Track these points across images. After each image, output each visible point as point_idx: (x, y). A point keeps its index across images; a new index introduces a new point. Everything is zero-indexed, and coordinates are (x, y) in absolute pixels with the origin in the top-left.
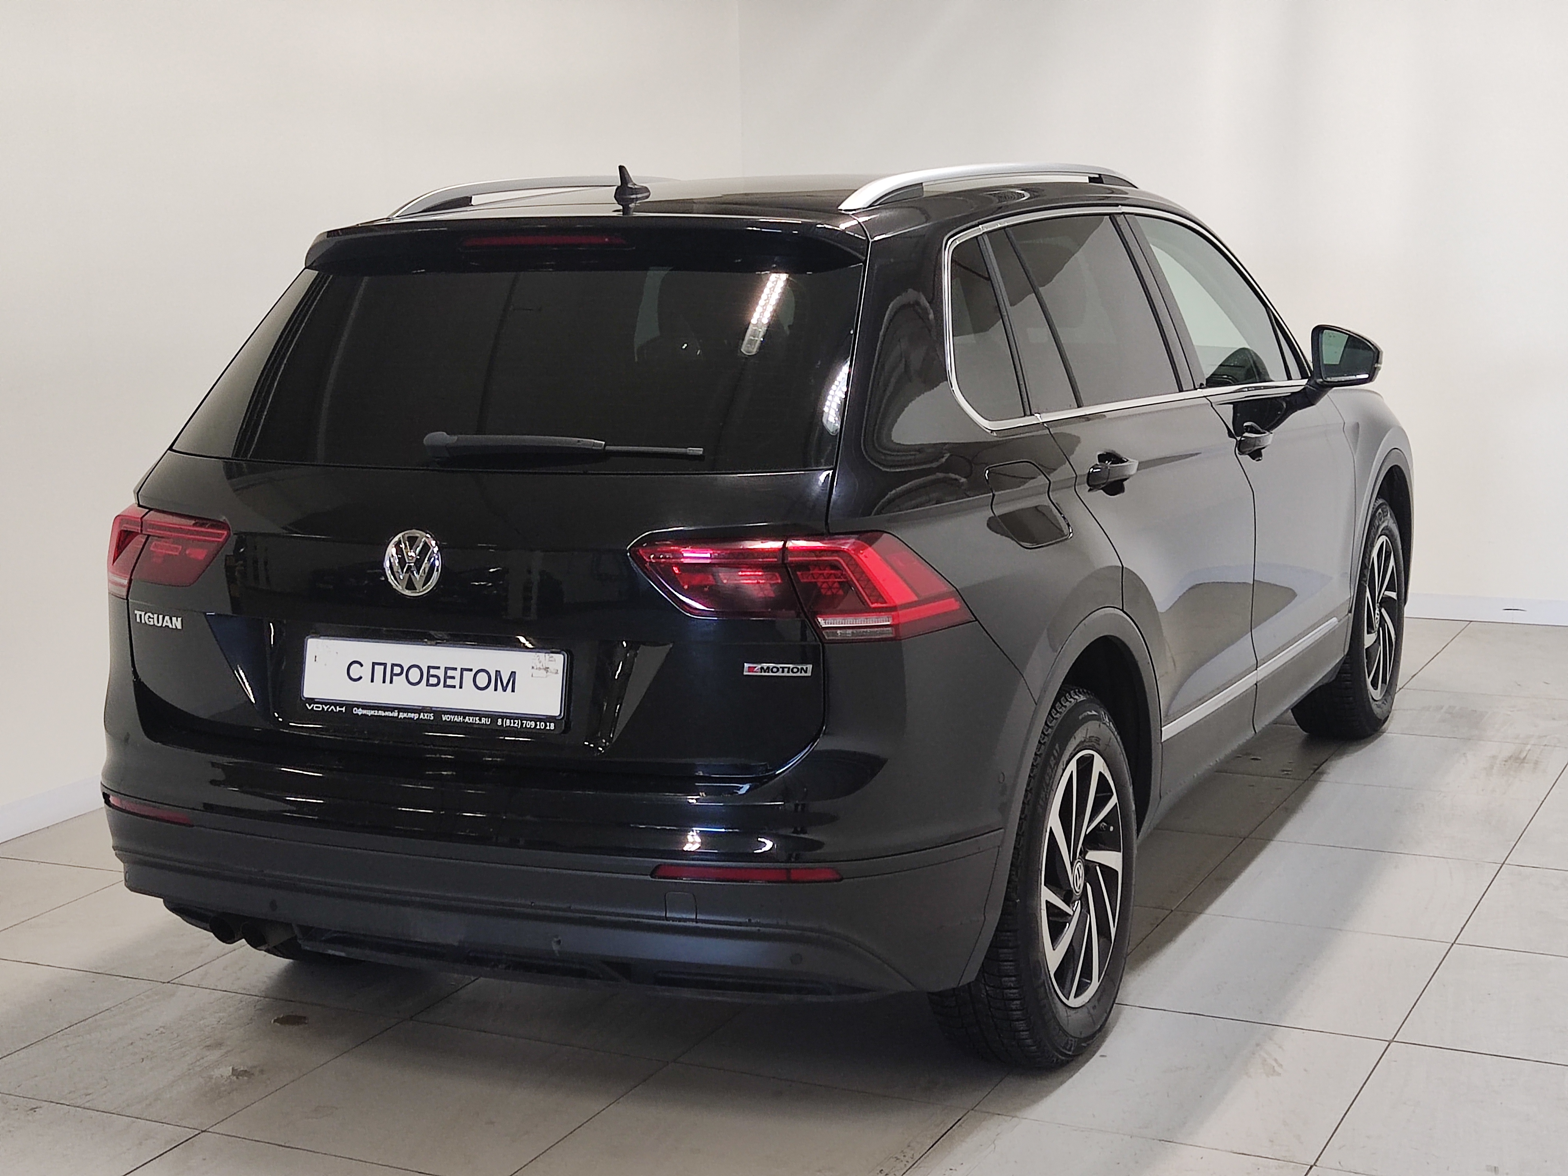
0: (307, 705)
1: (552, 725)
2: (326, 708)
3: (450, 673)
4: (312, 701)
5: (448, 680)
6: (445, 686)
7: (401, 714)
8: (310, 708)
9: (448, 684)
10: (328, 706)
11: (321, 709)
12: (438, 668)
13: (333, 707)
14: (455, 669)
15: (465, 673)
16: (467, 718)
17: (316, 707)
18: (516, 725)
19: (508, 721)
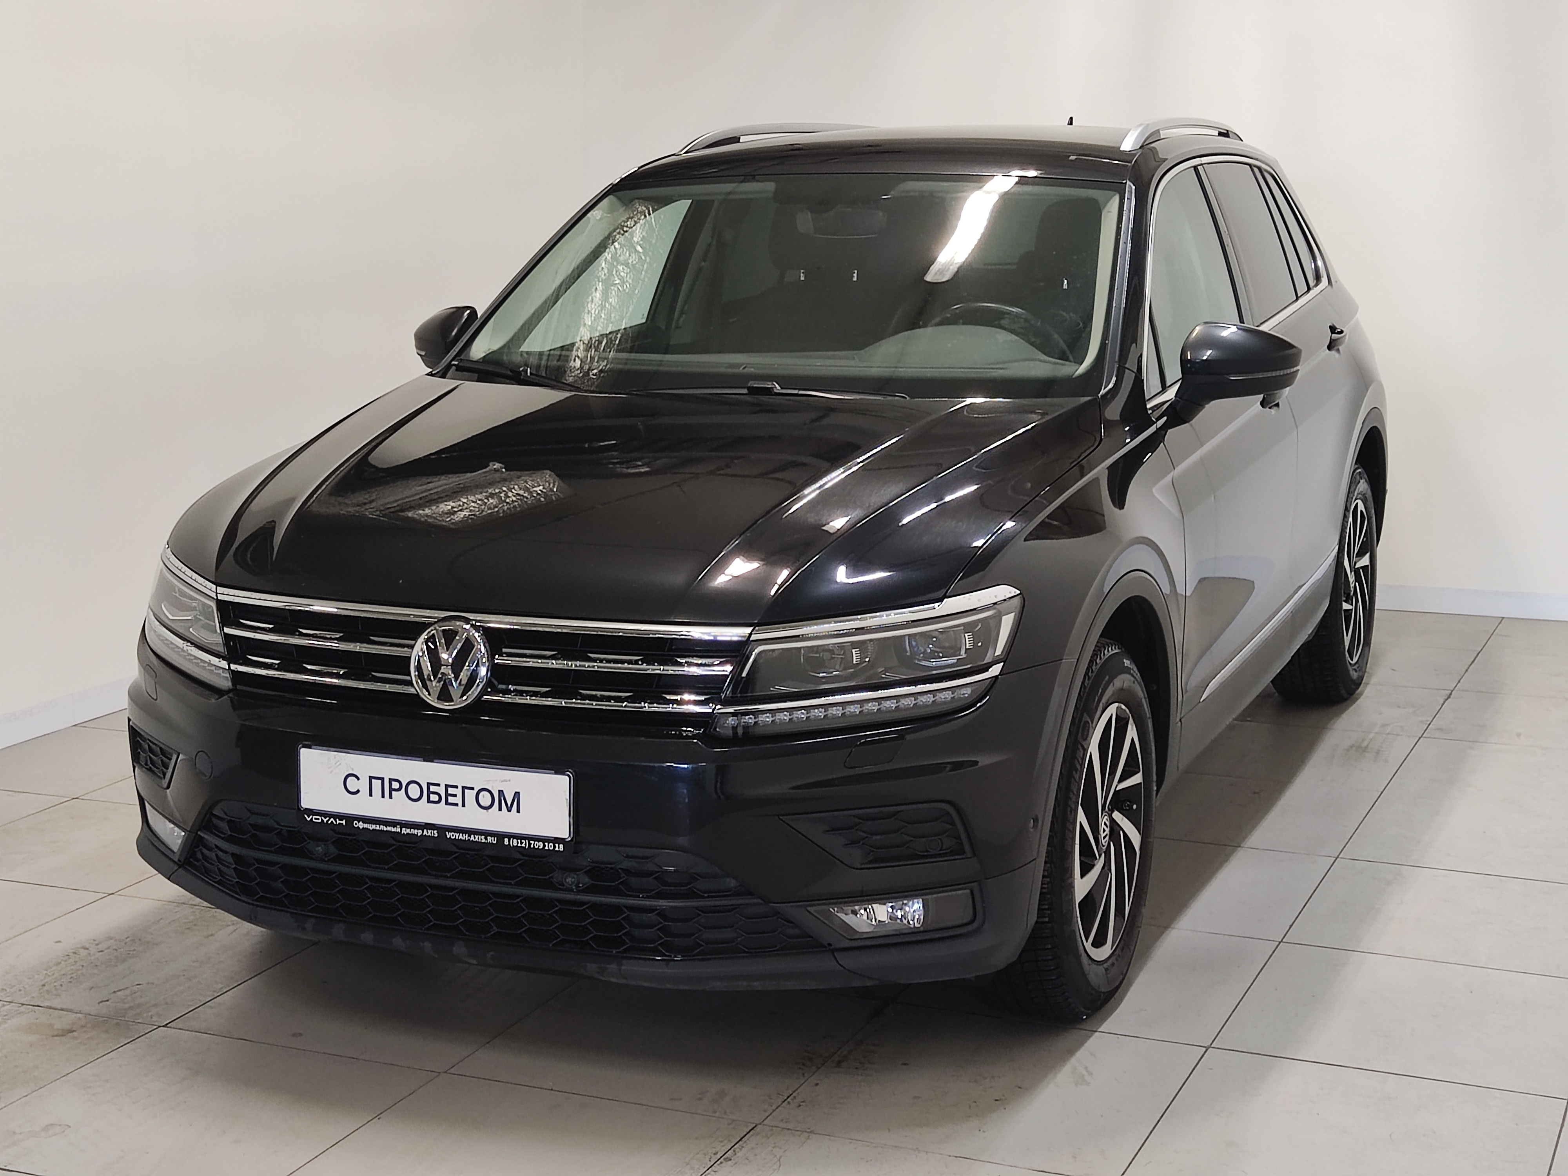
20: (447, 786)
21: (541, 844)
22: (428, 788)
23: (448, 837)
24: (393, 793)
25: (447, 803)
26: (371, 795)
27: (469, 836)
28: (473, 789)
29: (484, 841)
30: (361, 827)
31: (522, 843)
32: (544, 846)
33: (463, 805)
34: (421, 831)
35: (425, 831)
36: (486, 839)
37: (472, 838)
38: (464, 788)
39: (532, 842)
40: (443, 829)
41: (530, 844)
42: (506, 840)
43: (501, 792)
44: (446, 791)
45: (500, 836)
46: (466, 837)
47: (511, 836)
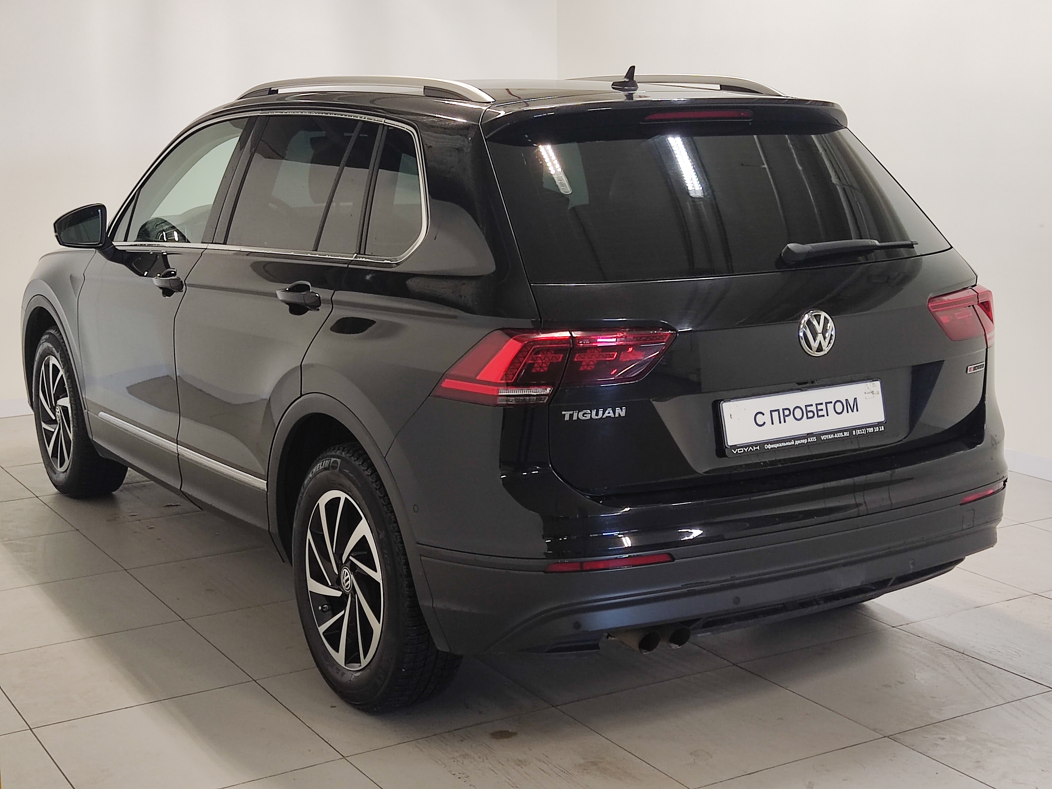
0: (733, 450)
1: (883, 427)
2: (746, 450)
3: (819, 407)
4: (735, 447)
5: (819, 412)
6: (818, 416)
7: (796, 441)
8: (735, 452)
9: (819, 415)
10: (747, 448)
11: (743, 451)
12: (812, 405)
13: (751, 448)
14: (822, 404)
15: (828, 405)
16: (836, 434)
17: (740, 451)
18: (863, 433)
19: (859, 431)
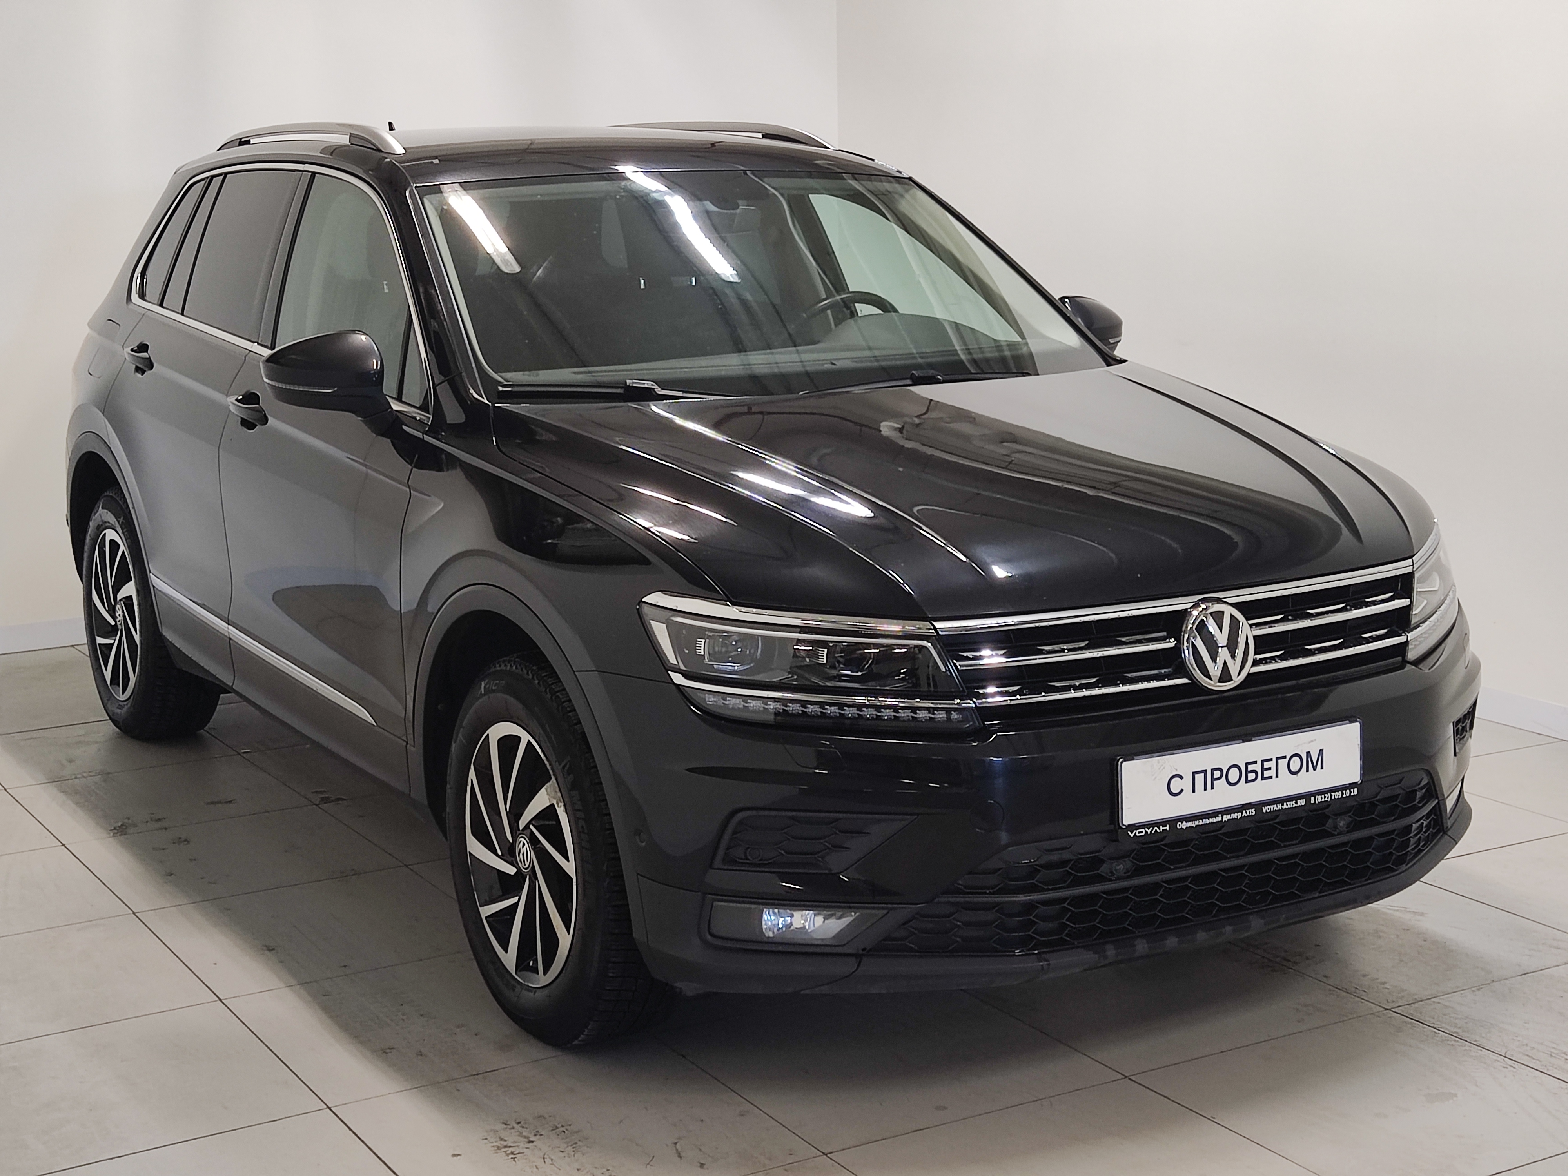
20: (1263, 761)
21: (1340, 793)
22: (1247, 768)
23: (1264, 811)
24: (1215, 782)
25: (1263, 778)
26: (1194, 791)
27: (1283, 805)
28: (1285, 757)
29: (1295, 805)
30: (1184, 827)
31: (1325, 797)
32: (1343, 794)
33: (1277, 776)
34: (1240, 814)
35: (1244, 812)
36: (1296, 803)
37: (1285, 806)
38: (1277, 759)
39: (1333, 794)
40: (1258, 806)
41: (1331, 796)
42: (1313, 798)
43: (1308, 753)
44: (1262, 765)
45: (1307, 796)
46: (1280, 806)
47: (1315, 794)
